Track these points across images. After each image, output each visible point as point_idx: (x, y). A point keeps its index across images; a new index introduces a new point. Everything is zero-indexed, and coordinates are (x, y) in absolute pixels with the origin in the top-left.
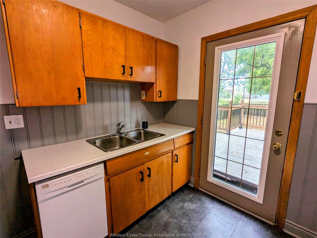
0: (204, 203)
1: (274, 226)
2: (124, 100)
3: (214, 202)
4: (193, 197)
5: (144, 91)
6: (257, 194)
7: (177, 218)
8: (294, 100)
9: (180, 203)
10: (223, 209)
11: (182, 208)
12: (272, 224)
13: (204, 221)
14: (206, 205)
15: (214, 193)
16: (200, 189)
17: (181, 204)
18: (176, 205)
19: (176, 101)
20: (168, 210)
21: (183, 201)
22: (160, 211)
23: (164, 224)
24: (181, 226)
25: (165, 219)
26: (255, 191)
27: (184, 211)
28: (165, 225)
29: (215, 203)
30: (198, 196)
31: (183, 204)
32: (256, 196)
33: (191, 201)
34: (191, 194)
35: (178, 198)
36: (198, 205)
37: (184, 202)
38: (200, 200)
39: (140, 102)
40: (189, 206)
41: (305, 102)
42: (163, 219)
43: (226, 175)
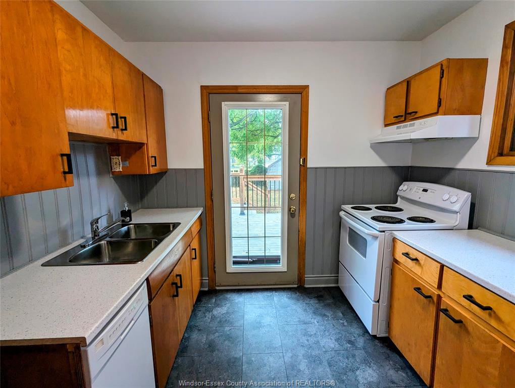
0: (233, 300)
1: (298, 287)
2: (88, 175)
3: (241, 294)
4: (216, 300)
5: (119, 156)
6: (281, 263)
7: (217, 331)
8: (300, 165)
9: (206, 314)
10: (254, 295)
11: (214, 318)
12: (296, 286)
13: (246, 316)
14: (237, 301)
15: (237, 284)
16: (217, 288)
17: (209, 315)
18: (204, 319)
19: (166, 172)
20: (199, 330)
21: (209, 310)
22: (189, 337)
23: (208, 346)
24: (228, 335)
25: (204, 340)
26: (278, 261)
27: (219, 319)
28: (210, 346)
29: (243, 294)
30: (221, 297)
31: (211, 313)
32: (281, 265)
33: (217, 305)
34: (212, 298)
35: (200, 311)
36: (228, 305)
37: (212, 311)
38: (226, 299)
39: (111, 176)
40: (219, 312)
41: (308, 166)
42: (202, 343)
43: (248, 257)
